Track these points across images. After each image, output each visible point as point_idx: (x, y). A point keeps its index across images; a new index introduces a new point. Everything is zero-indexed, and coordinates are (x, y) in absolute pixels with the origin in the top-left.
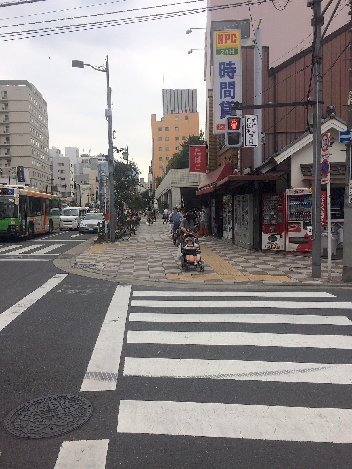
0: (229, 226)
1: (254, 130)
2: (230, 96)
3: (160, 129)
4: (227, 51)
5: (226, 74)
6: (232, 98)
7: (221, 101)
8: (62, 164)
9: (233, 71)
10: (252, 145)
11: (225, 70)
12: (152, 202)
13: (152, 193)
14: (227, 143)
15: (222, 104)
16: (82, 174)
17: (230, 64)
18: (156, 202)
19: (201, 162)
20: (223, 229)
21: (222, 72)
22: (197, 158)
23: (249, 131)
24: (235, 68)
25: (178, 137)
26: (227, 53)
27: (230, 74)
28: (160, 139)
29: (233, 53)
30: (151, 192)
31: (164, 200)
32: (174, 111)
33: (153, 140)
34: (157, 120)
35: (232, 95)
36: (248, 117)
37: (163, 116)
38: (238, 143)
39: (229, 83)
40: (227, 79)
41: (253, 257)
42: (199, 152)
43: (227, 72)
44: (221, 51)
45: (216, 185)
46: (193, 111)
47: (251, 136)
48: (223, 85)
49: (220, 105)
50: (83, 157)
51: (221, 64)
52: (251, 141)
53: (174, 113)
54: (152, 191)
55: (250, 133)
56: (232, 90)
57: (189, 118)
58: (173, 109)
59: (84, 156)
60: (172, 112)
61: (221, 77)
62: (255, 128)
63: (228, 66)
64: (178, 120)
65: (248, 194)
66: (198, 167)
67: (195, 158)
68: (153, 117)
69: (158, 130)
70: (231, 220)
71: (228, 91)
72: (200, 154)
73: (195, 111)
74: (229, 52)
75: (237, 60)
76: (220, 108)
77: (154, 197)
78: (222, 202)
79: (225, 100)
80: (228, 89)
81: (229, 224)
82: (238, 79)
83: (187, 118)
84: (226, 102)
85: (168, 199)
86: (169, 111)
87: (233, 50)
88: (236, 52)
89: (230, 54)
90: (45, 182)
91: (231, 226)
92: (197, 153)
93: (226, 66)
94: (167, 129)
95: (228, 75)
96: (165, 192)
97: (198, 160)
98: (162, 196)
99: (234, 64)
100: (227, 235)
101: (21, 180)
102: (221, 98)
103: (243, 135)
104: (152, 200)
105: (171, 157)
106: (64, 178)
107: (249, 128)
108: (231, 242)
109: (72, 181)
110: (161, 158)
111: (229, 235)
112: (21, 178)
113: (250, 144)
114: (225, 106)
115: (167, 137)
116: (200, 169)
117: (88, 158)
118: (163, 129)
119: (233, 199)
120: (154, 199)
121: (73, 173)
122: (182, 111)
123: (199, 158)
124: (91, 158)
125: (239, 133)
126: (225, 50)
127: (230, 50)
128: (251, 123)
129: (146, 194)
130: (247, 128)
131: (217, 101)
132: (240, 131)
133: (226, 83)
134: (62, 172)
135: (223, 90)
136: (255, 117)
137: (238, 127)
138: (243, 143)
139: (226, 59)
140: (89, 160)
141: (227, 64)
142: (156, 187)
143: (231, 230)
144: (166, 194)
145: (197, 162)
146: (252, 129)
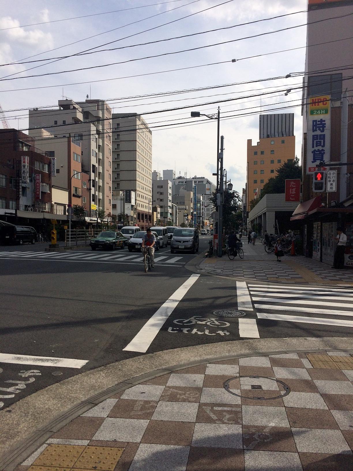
0: (318, 247)
1: (334, 180)
2: (320, 145)
3: (256, 153)
4: (319, 111)
5: (317, 129)
6: (322, 147)
7: (313, 149)
8: (162, 187)
9: (324, 126)
10: (332, 190)
11: (317, 126)
12: (245, 223)
13: (245, 215)
14: (314, 189)
15: (314, 152)
16: (177, 195)
17: (322, 121)
18: (249, 224)
19: (295, 193)
20: (313, 250)
21: (315, 127)
22: (292, 190)
23: (330, 181)
24: (325, 124)
25: (273, 161)
26: (319, 113)
27: (321, 129)
28: (255, 163)
29: (324, 113)
30: (244, 213)
31: (258, 223)
32: (270, 135)
33: (248, 164)
34: (253, 145)
35: (322, 145)
36: (329, 172)
37: (259, 141)
38: (322, 189)
39: (320, 135)
40: (318, 133)
41: (341, 274)
42: (294, 185)
43: (318, 127)
44: (314, 111)
45: (307, 214)
46: (289, 135)
47: (332, 184)
48: (315, 137)
49: (312, 152)
50: (179, 180)
51: (313, 121)
52: (331, 188)
53: (270, 137)
54: (246, 213)
55: (330, 183)
56: (322, 141)
57: (285, 142)
58: (269, 133)
59: (180, 178)
60: (268, 136)
61: (314, 131)
62: (334, 179)
63: (320, 123)
64: (274, 144)
65: (334, 223)
66: (292, 197)
67: (291, 189)
68: (249, 142)
69: (253, 153)
70: (320, 243)
71: (319, 141)
72: (295, 186)
73: (291, 134)
74: (321, 112)
75: (327, 118)
76: (312, 155)
77: (248, 219)
78: (313, 227)
79: (316, 148)
80: (319, 140)
81: (318, 246)
82: (327, 133)
83: (283, 142)
84: (317, 150)
85: (263, 222)
86: (266, 135)
87: (324, 110)
88: (326, 112)
89: (322, 113)
90: (148, 204)
91: (319, 247)
92: (292, 186)
93: (318, 123)
94: (262, 153)
95: (320, 130)
96: (259, 215)
97: (293, 191)
98: (256, 218)
99: (324, 121)
100: (316, 255)
101: (128, 202)
102: (313, 147)
103: (326, 183)
104: (246, 221)
105: (266, 181)
106: (163, 199)
107: (330, 179)
108: (319, 260)
109: (170, 202)
110: (255, 182)
111: (318, 255)
112: (128, 200)
113: (331, 190)
114: (316, 153)
115: (262, 161)
116: (294, 199)
117: (184, 181)
118: (259, 153)
119: (321, 226)
120: (248, 221)
121: (171, 195)
122: (278, 135)
123: (294, 190)
124: (187, 180)
125: (322, 183)
126: (317, 111)
127: (322, 111)
128: (332, 175)
129: (239, 216)
130: (328, 179)
131: (310, 149)
132: (324, 181)
133: (317, 135)
134: (161, 194)
135: (315, 141)
136: (334, 172)
137: (322, 179)
138: (326, 189)
139: (318, 117)
140: (184, 182)
141: (319, 121)
142: (249, 209)
143: (320, 250)
144: (260, 217)
145: (292, 193)
146: (332, 180)
